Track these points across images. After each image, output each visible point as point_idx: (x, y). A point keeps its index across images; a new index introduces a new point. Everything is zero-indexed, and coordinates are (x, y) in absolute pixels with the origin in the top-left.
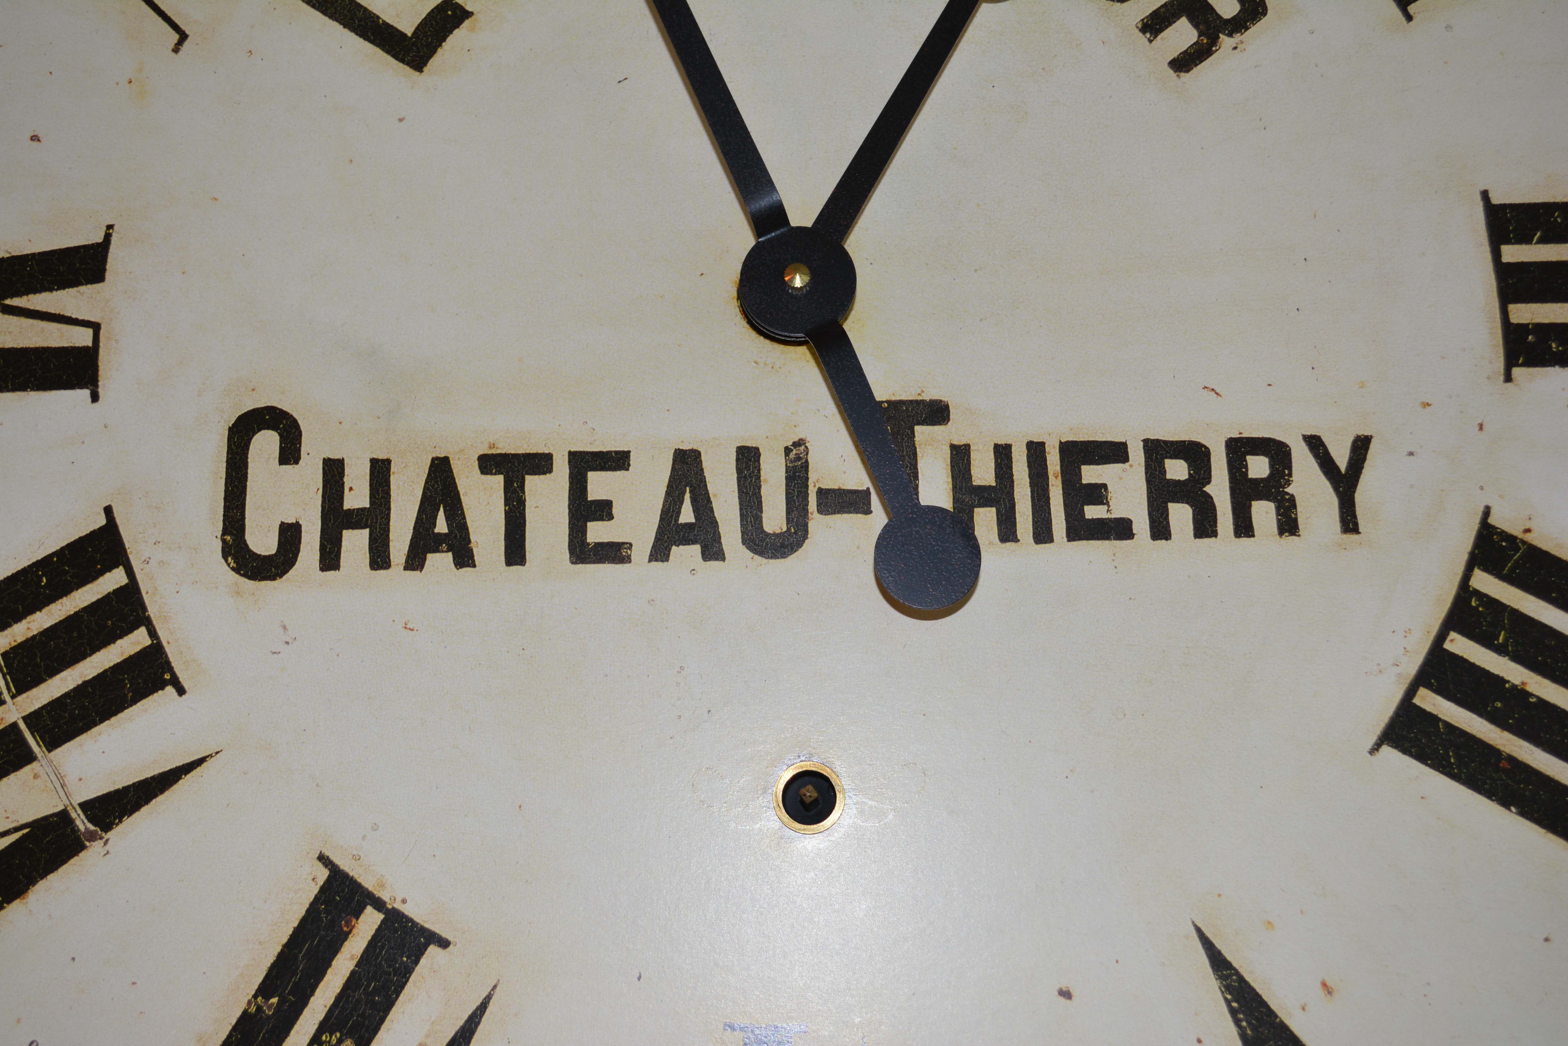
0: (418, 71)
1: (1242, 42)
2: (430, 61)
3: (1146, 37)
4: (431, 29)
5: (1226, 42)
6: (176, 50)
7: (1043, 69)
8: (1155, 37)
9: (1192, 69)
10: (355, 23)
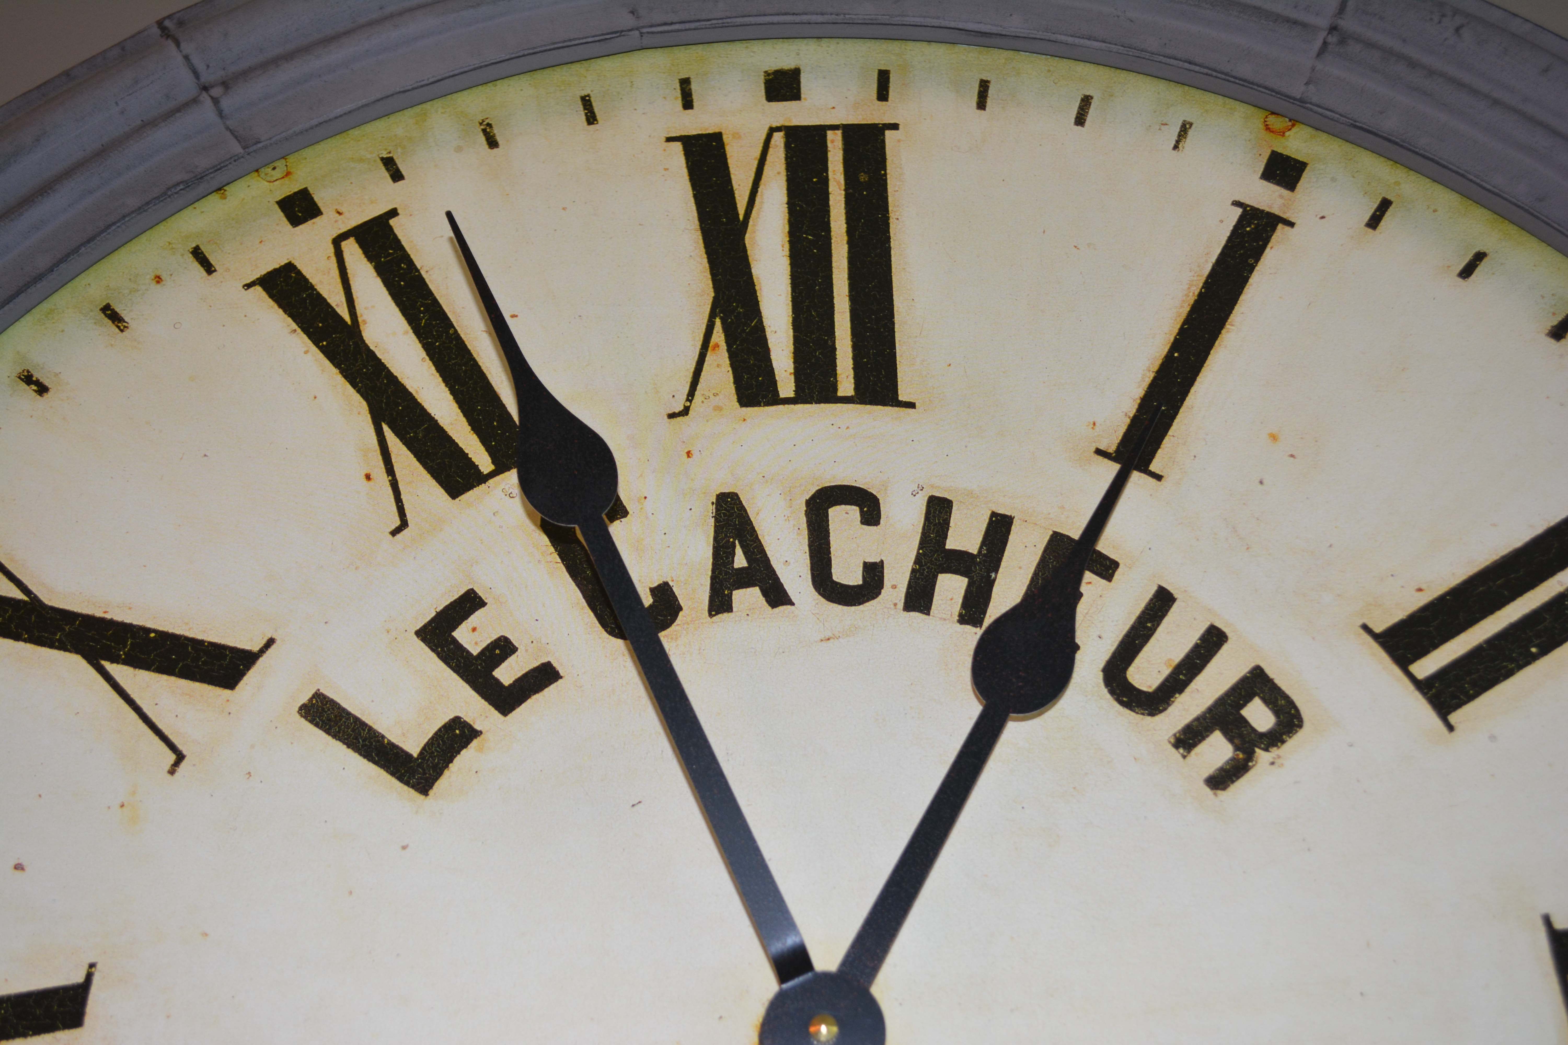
0: (424, 794)
1: (1279, 757)
2: (436, 784)
3: (1179, 752)
4: (438, 749)
5: (1262, 756)
6: (172, 772)
7: (1074, 788)
8: (1189, 752)
9: (1229, 786)
10: (359, 742)
